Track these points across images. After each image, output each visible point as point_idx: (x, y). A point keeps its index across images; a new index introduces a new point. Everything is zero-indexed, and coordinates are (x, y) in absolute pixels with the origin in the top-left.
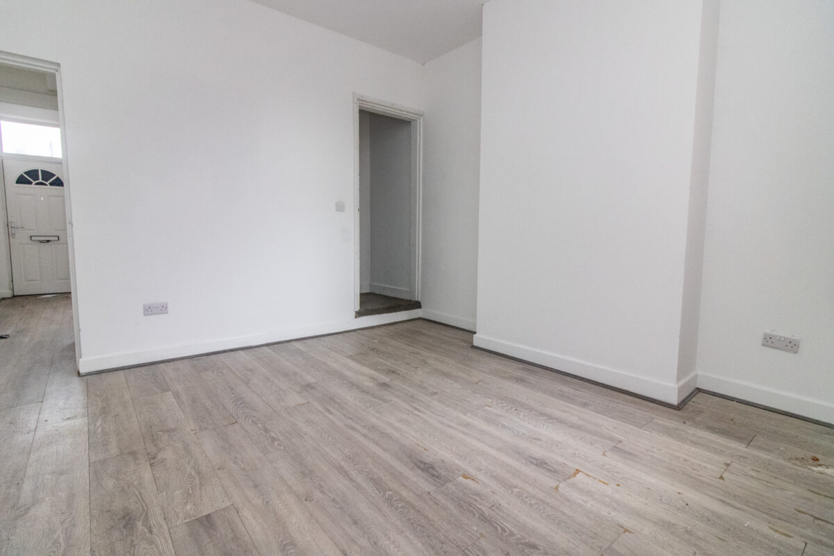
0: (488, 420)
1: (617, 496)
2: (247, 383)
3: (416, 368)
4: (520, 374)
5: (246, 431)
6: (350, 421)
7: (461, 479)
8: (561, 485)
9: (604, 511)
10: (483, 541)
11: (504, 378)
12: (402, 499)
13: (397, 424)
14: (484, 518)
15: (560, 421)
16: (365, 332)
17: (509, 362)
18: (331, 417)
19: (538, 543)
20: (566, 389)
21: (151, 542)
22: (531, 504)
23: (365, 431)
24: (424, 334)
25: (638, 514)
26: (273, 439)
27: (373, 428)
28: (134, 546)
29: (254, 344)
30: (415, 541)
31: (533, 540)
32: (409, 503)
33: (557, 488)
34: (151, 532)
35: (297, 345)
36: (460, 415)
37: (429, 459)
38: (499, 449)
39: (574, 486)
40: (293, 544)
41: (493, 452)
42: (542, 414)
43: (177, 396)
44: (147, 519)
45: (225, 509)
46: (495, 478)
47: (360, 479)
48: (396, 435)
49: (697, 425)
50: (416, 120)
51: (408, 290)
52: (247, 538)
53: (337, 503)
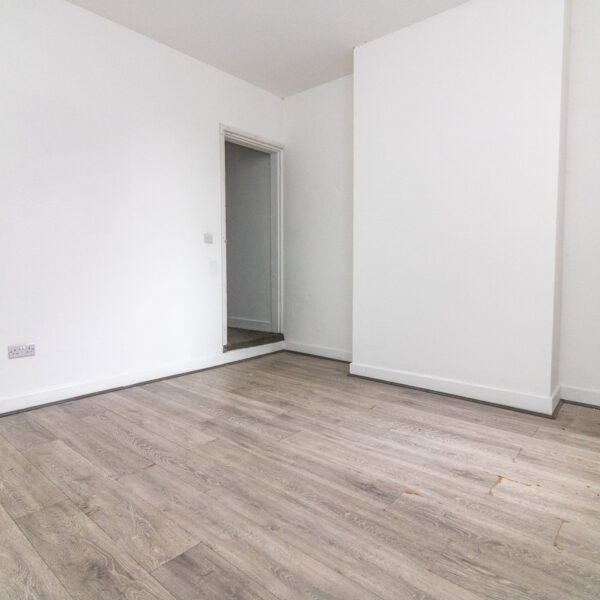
0: (400, 441)
1: (542, 494)
2: (140, 424)
3: (306, 398)
4: (407, 397)
5: (171, 472)
6: (271, 453)
7: (405, 494)
8: (493, 491)
9: (539, 508)
10: (453, 544)
11: (393, 402)
12: (362, 518)
13: (318, 452)
14: (442, 525)
15: (464, 437)
16: (234, 366)
17: (391, 388)
18: (250, 451)
19: (500, 540)
20: (453, 408)
22: (476, 509)
23: (292, 461)
24: (296, 366)
25: (566, 507)
26: (204, 478)
27: (296, 457)
28: (122, 593)
29: (124, 385)
30: (396, 552)
31: (495, 538)
32: (370, 521)
33: (490, 493)
35: (171, 383)
36: (372, 438)
37: (366, 480)
38: (424, 466)
39: (503, 490)
40: (283, 569)
41: (421, 469)
42: (444, 432)
43: (69, 443)
45: (196, 547)
46: (434, 490)
47: (312, 505)
48: (324, 462)
49: (574, 430)
50: (276, 153)
51: (268, 322)
52: (235, 570)
53: (303, 528)
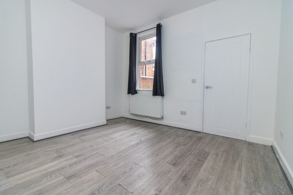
21: (186, 169)
28: (189, 171)
34: (184, 171)
44: (182, 174)
